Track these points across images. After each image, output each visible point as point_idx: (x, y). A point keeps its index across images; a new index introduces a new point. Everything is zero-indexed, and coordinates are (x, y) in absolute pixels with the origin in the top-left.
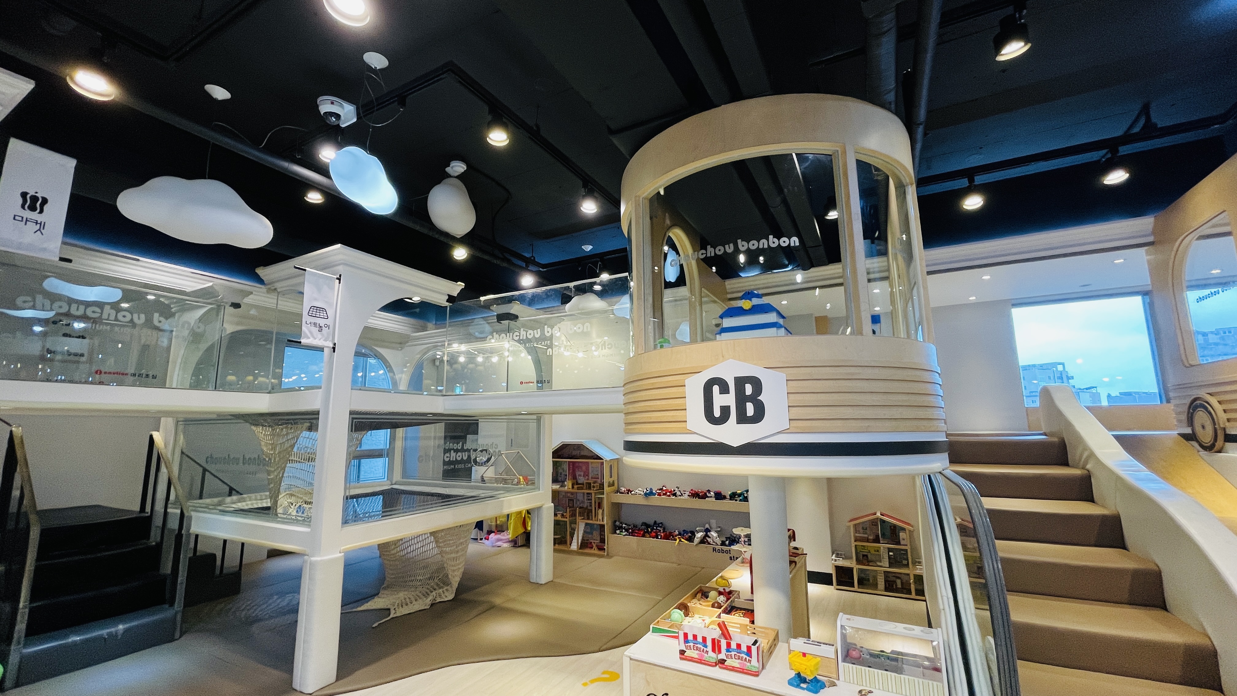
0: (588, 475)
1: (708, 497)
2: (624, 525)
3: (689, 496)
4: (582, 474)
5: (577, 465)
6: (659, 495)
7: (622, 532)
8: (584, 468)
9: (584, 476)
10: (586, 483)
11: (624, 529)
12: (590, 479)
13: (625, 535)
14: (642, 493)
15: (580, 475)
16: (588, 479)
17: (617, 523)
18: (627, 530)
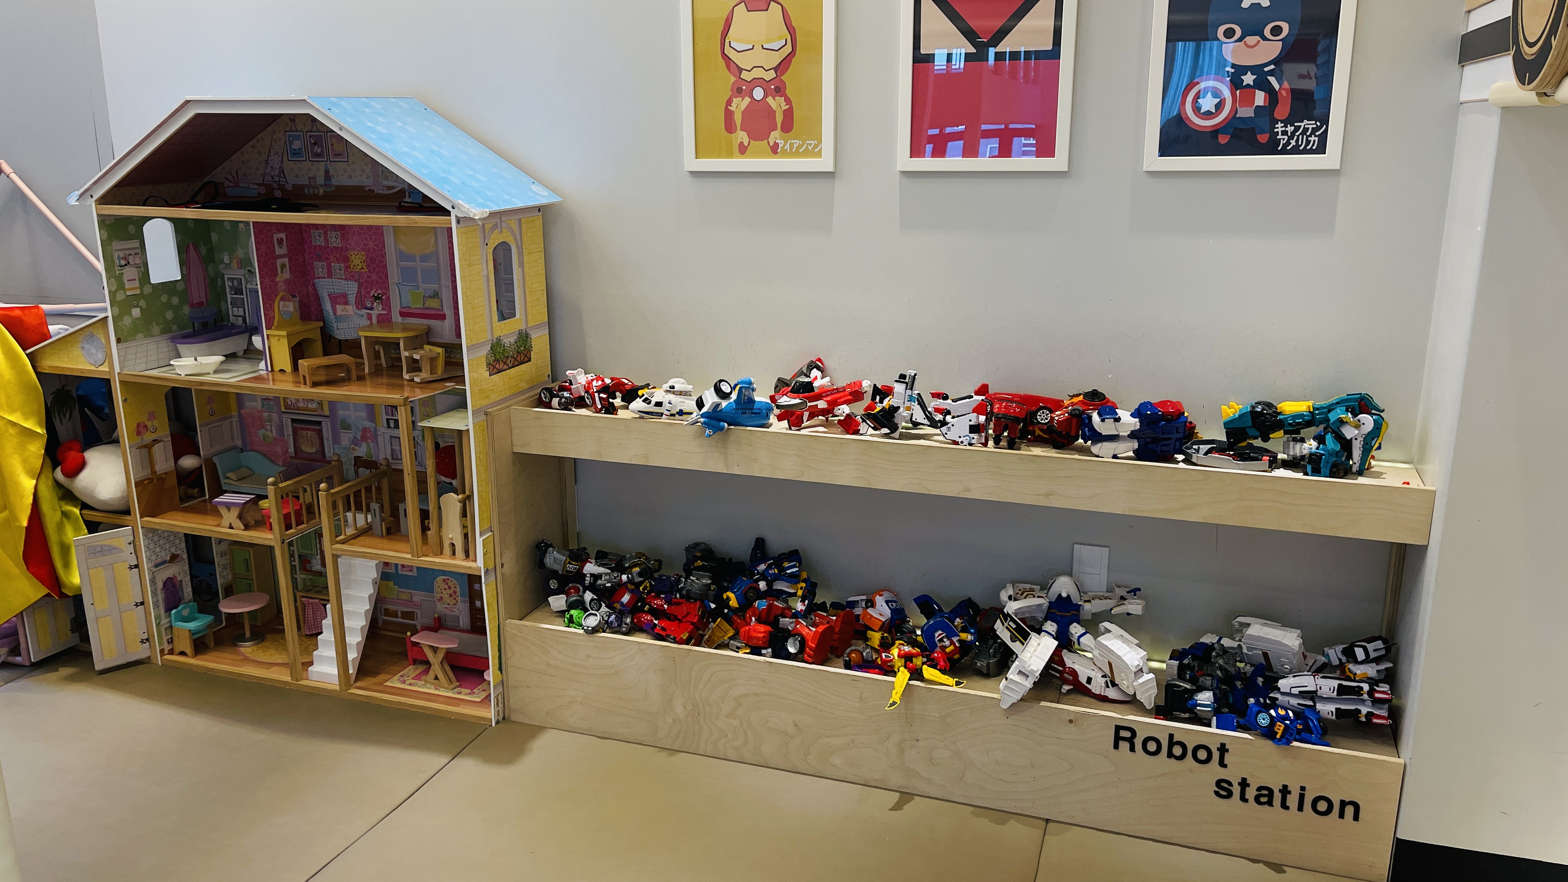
0: (383, 299)
1: (1098, 438)
2: (591, 568)
3: (974, 429)
4: (351, 288)
5: (319, 241)
6: (792, 417)
7: (580, 604)
8: (357, 260)
9: (360, 304)
10: (373, 342)
11: (592, 588)
12: (396, 318)
13: (595, 630)
14: (690, 405)
15: (339, 299)
16: (385, 321)
17: (555, 559)
18: (606, 596)
